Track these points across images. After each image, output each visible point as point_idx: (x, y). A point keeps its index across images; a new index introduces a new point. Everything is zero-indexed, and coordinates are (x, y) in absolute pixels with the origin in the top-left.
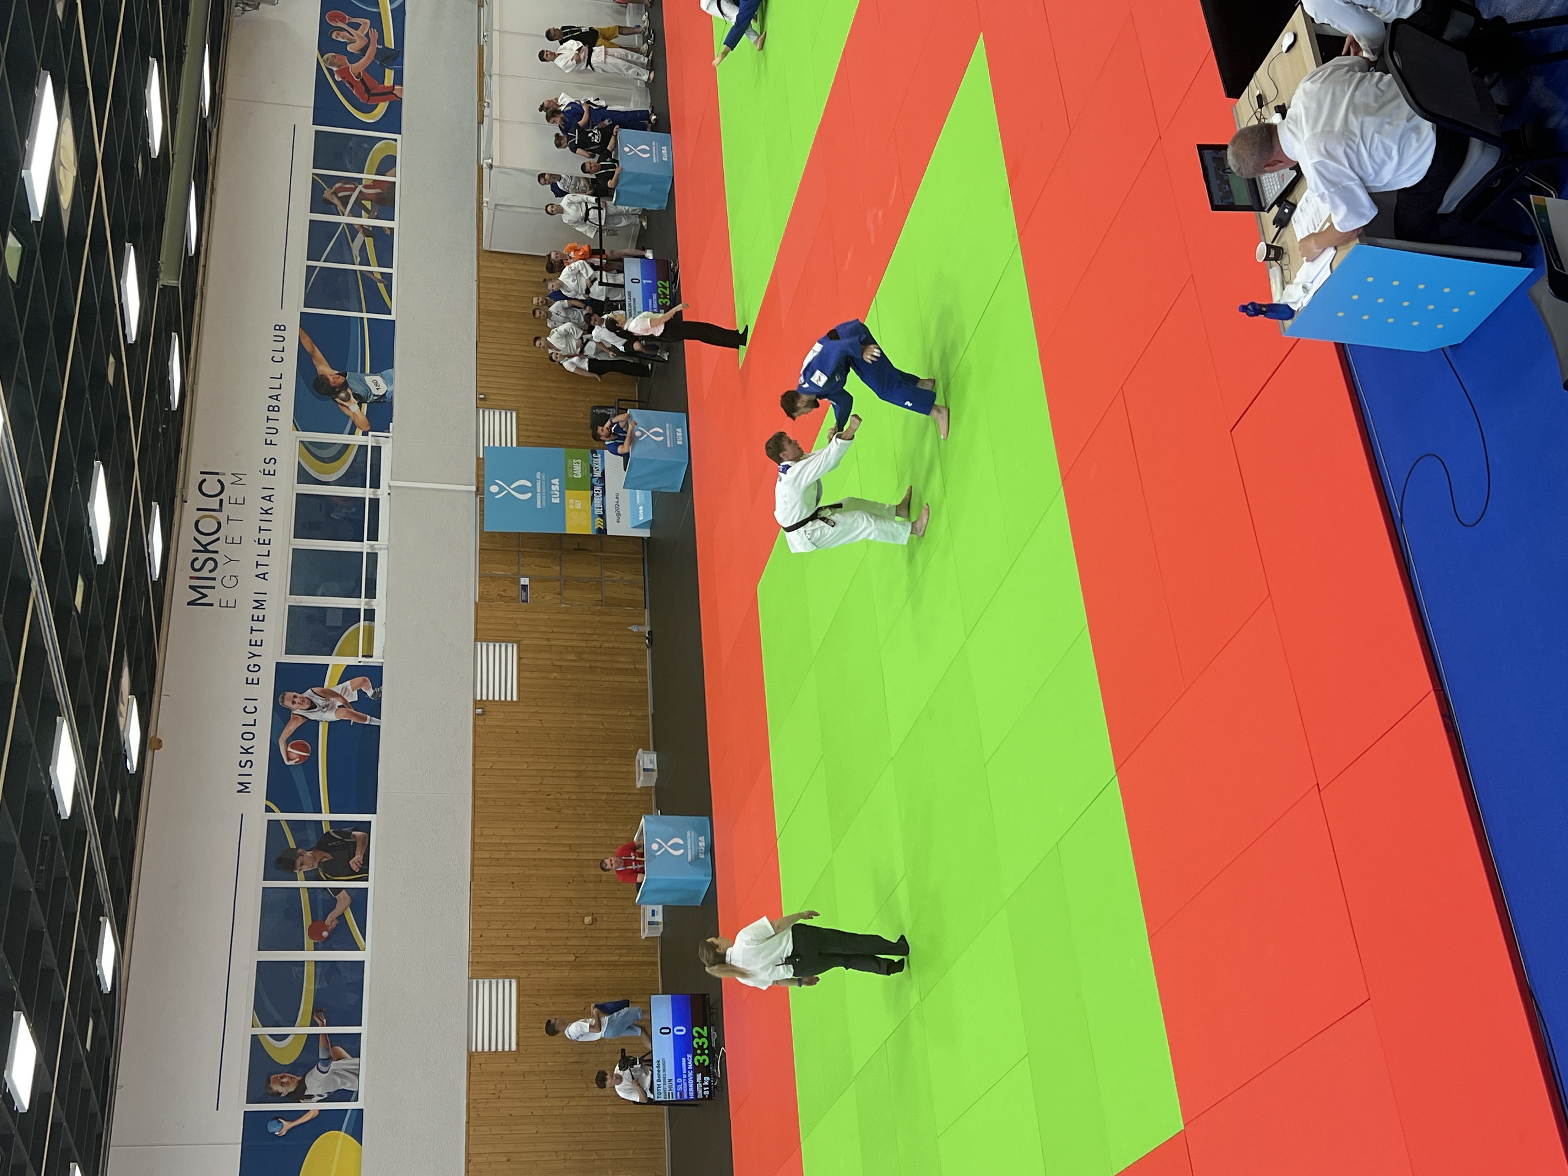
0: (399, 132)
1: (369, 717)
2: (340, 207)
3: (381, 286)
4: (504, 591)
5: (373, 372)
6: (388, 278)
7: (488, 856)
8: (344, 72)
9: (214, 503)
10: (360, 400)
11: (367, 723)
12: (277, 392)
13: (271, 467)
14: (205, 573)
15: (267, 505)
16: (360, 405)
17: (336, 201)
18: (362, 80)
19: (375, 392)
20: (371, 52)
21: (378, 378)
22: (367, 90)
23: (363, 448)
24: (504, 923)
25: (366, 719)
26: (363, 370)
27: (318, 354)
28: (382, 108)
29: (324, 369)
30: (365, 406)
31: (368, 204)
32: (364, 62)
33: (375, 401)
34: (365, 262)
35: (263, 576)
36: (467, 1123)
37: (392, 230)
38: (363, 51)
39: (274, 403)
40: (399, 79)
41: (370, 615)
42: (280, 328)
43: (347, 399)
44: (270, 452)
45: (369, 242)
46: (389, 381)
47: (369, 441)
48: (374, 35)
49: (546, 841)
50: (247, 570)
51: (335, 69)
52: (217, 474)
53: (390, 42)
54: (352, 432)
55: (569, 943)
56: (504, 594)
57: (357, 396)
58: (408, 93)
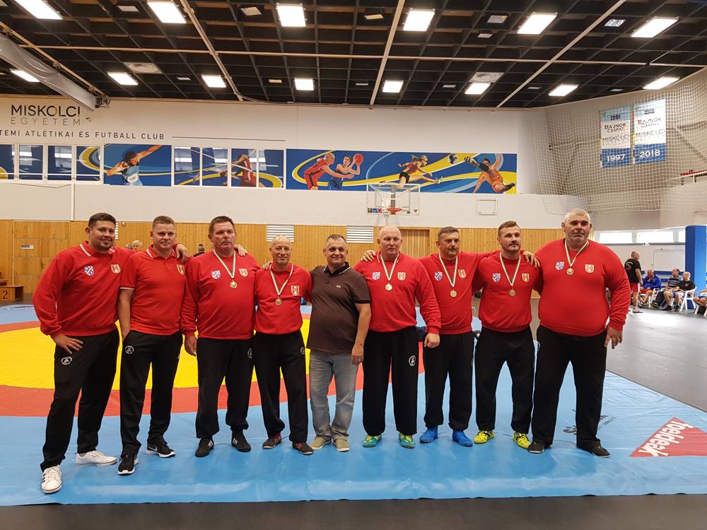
0: (287, 188)
2: (237, 162)
3: (191, 180)
4: (20, 232)
5: (140, 177)
8: (324, 163)
9: (63, 112)
10: (124, 172)
12: (125, 136)
13: (84, 135)
14: (28, 111)
15: (64, 134)
16: (121, 171)
17: (241, 160)
18: (319, 171)
19: (129, 178)
20: (338, 175)
21: (137, 179)
22: (313, 174)
23: (98, 173)
26: (140, 173)
27: (148, 153)
29: (140, 156)
30: (121, 174)
31: (241, 174)
32: (331, 172)
33: (123, 178)
34: (204, 173)
35: (27, 134)
37: (226, 185)
38: (339, 172)
39: (119, 136)
41: (11, 177)
42: (162, 137)
44: (92, 135)
45: (219, 175)
46: (136, 184)
47: (101, 176)
48: (349, 177)
50: (30, 128)
51: (325, 158)
52: (79, 113)
56: (18, 232)
57: (126, 170)
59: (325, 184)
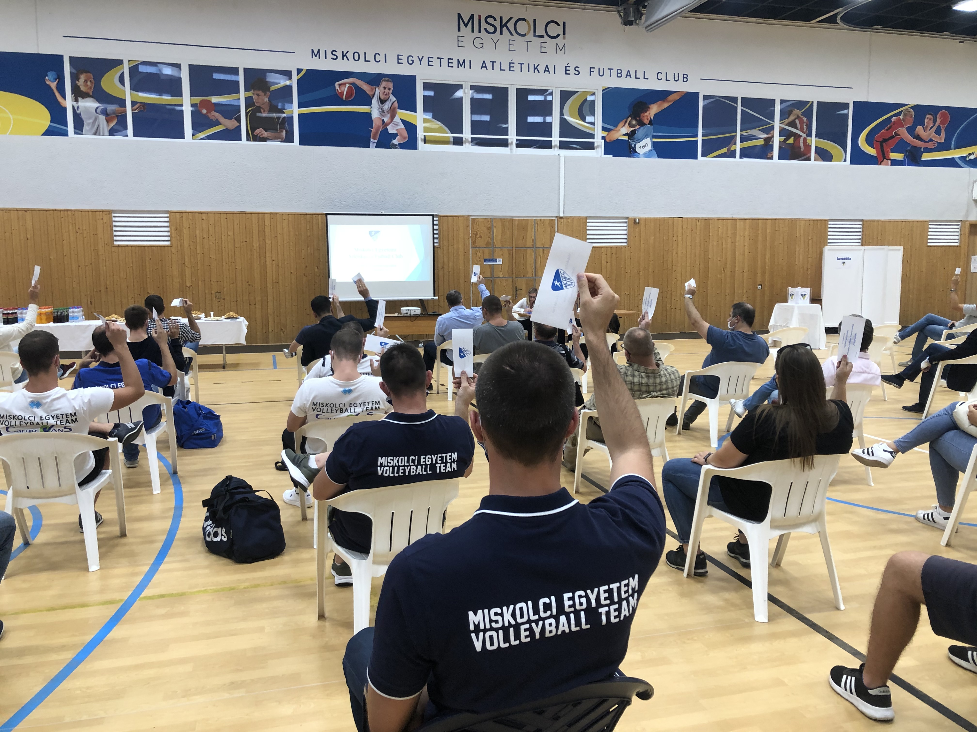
0: (851, 163)
1: (376, 141)
2: (787, 121)
3: (724, 150)
4: (481, 237)
5: (654, 144)
6: (732, 155)
7: (266, 224)
8: (899, 124)
9: (540, 31)
10: (631, 135)
11: (371, 140)
12: (633, 75)
13: (572, 71)
14: (484, 25)
15: (541, 68)
16: (627, 134)
17: (792, 118)
18: (893, 137)
19: (638, 145)
20: (917, 143)
21: (649, 147)
22: (885, 141)
23: (592, 136)
24: (214, 236)
25: (374, 139)
26: (654, 137)
27: (666, 105)
28: (872, 151)
29: (654, 109)
30: (626, 138)
31: (791, 141)
32: (909, 138)
33: (630, 145)
34: (743, 139)
35: (484, 66)
36: (56, 210)
37: (771, 158)
38: (918, 138)
39: (624, 73)
40: (895, 163)
41: (458, 142)
42: (685, 78)
43: (631, 125)
44: (585, 71)
45: (761, 142)
46: (648, 155)
47: (598, 141)
48: (931, 145)
49: (280, 265)
50: (487, 55)
51: (901, 117)
52: (564, 34)
53: (926, 157)
54: (604, 129)
55: (200, 282)
56: (478, 236)
57: (633, 133)
58: (885, 169)
59: (899, 156)
